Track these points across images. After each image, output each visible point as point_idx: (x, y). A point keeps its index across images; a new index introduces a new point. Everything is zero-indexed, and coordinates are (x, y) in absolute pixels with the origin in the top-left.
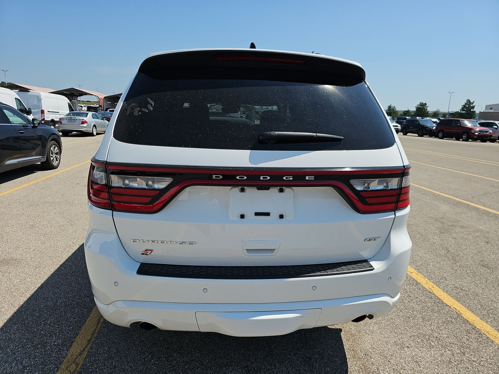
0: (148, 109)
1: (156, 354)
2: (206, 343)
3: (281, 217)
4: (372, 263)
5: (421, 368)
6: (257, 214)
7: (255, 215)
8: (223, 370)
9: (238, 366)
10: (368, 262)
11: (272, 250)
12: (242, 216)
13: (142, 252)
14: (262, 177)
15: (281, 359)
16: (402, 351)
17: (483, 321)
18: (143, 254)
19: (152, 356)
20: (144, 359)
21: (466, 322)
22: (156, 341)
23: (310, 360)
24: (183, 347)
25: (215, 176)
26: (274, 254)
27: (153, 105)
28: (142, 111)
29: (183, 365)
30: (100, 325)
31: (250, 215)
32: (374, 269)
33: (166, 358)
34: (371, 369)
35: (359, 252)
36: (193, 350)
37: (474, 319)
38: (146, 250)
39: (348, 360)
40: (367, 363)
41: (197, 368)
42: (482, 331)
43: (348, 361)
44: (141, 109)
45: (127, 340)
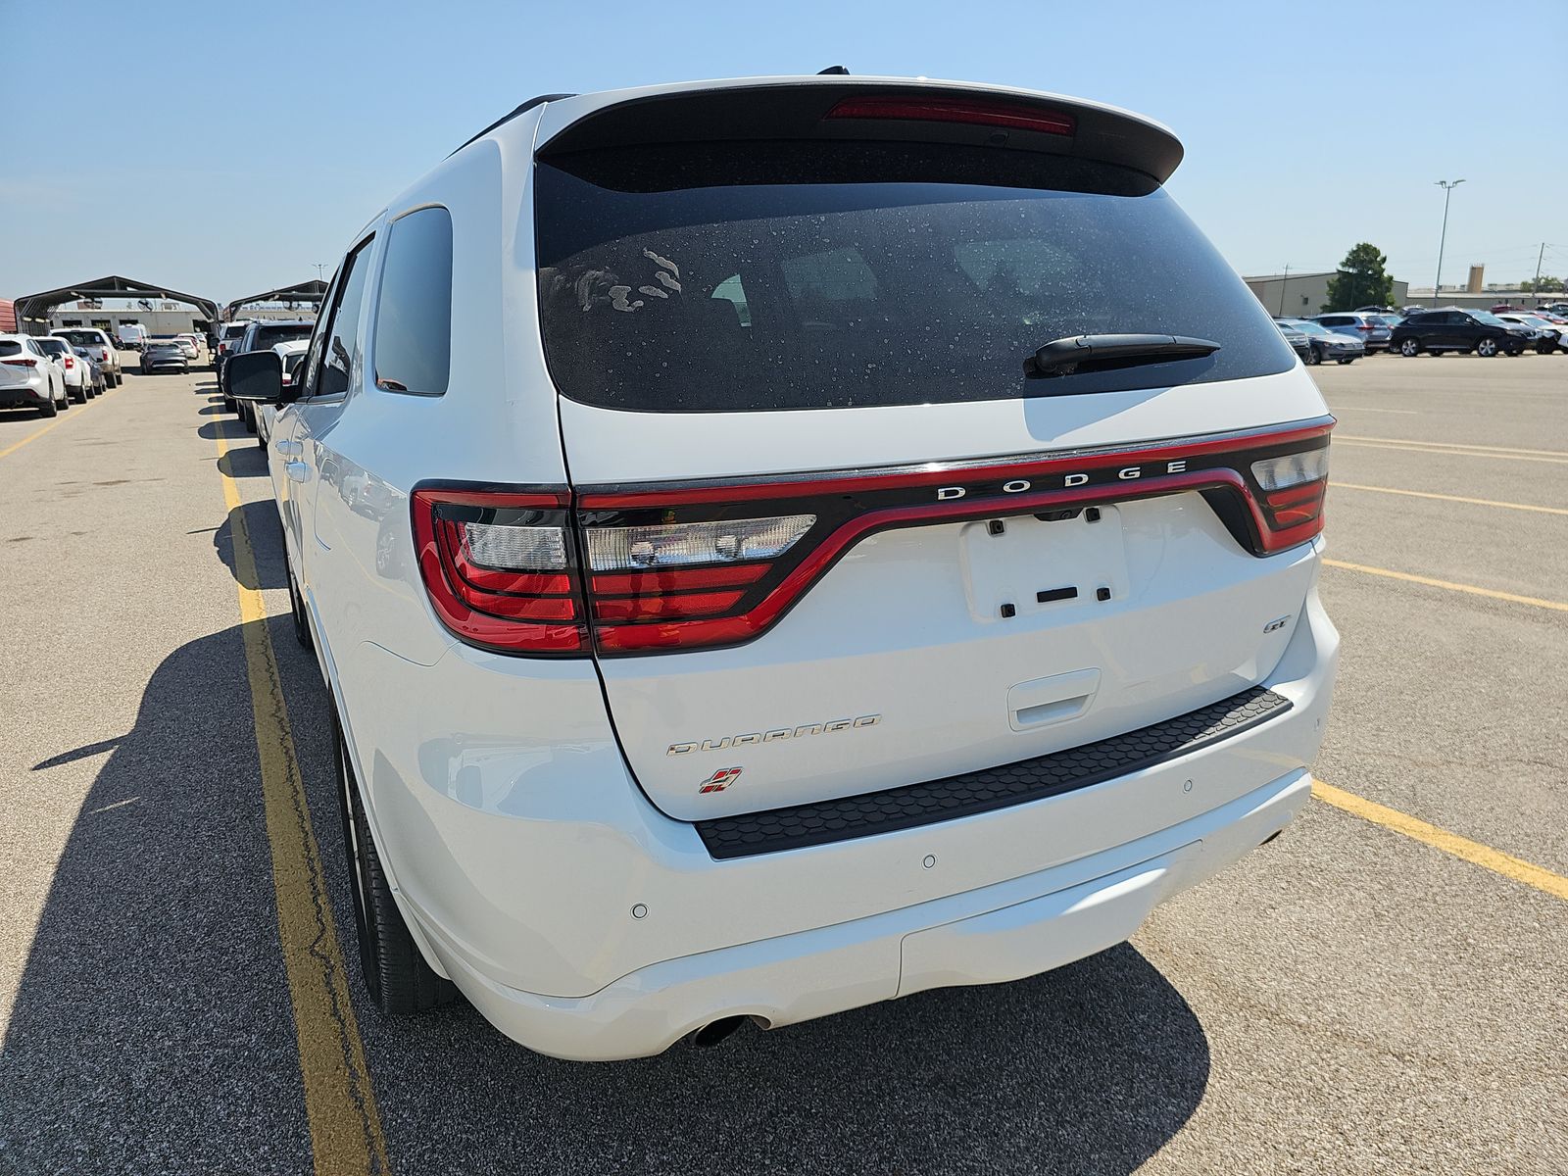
0: (666, 289)
1: (642, 1134)
2: (774, 1052)
3: (1104, 594)
4: (1277, 689)
5: (1333, 948)
6: (1044, 597)
7: (1039, 601)
8: (881, 1111)
9: (914, 1085)
10: (1265, 690)
11: (1076, 702)
12: (1008, 611)
13: (706, 785)
14: (1070, 477)
15: (1011, 1028)
16: (1268, 921)
17: (1375, 805)
18: (707, 790)
19: (633, 1143)
20: (615, 1161)
21: (1342, 813)
22: (612, 1095)
23: (1081, 1008)
24: (713, 1087)
25: (945, 492)
26: (1084, 708)
27: (677, 274)
28: (642, 297)
29: (754, 1138)
30: (369, 1103)
31: (1026, 603)
32: (1291, 705)
33: (684, 1134)
34: (1234, 984)
35: (1233, 672)
36: (751, 1086)
37: (1354, 804)
38: (721, 774)
39: (1168, 979)
40: (1215, 974)
41: (804, 1131)
42: (1388, 826)
43: (1172, 983)
44: (635, 289)
45: (512, 1123)
